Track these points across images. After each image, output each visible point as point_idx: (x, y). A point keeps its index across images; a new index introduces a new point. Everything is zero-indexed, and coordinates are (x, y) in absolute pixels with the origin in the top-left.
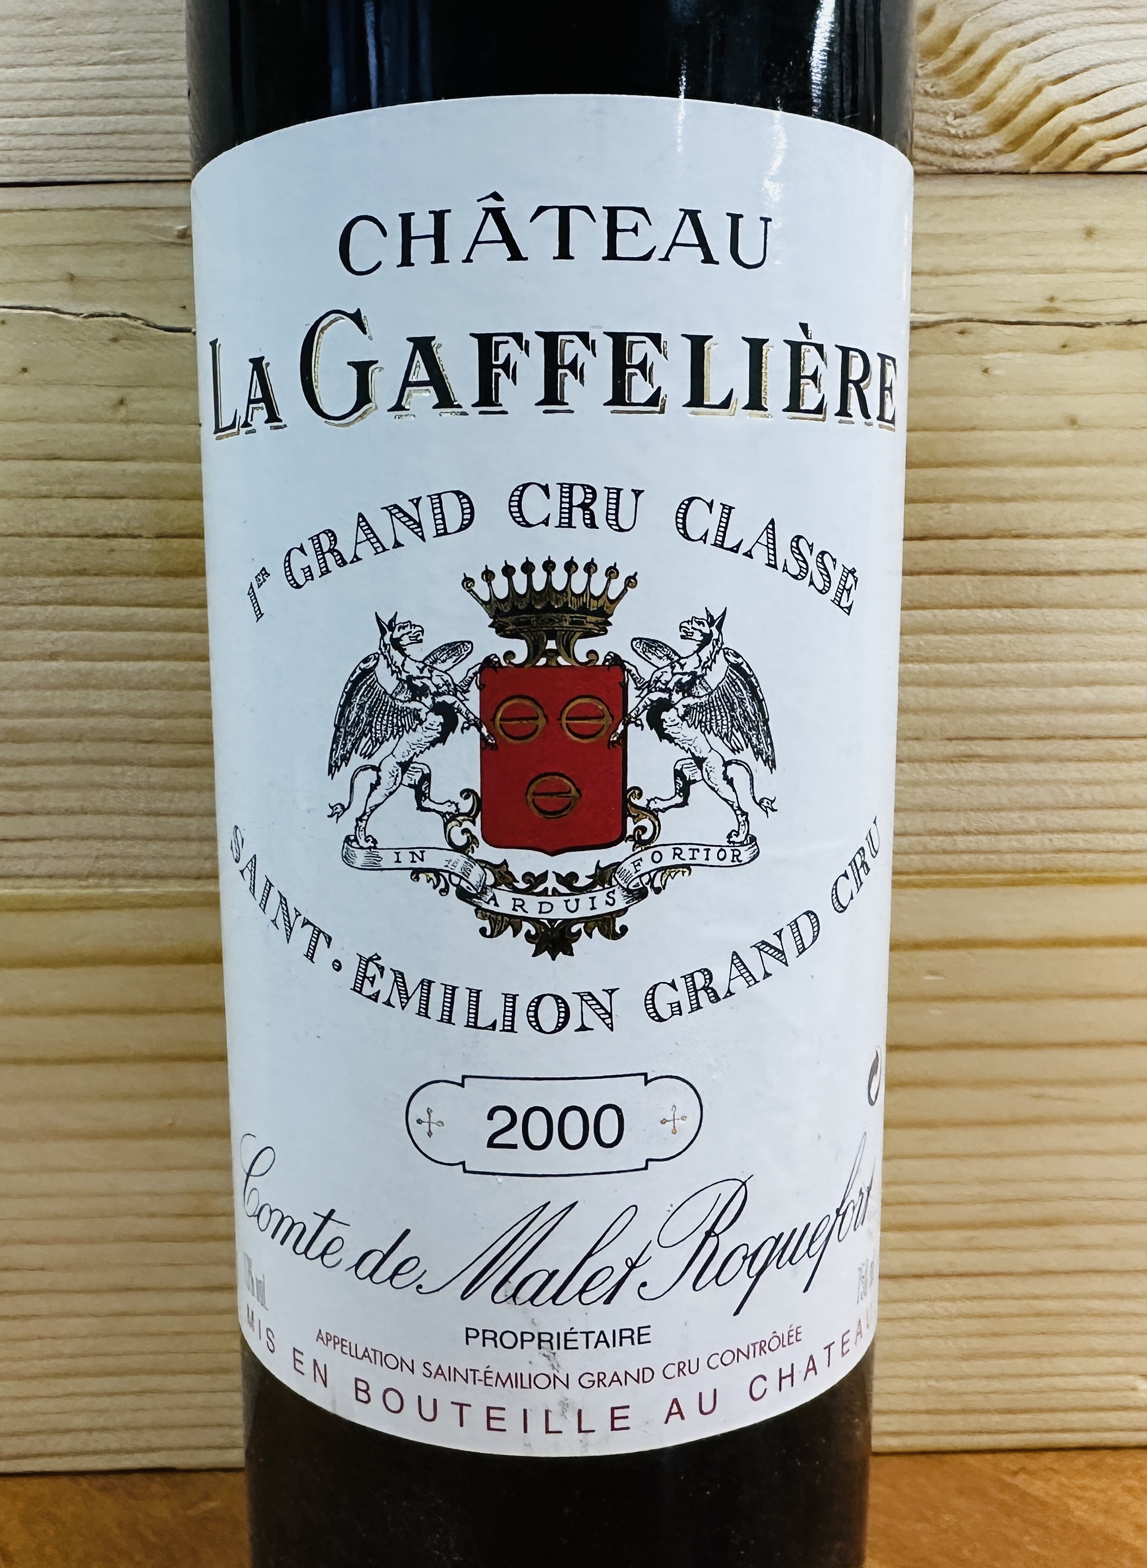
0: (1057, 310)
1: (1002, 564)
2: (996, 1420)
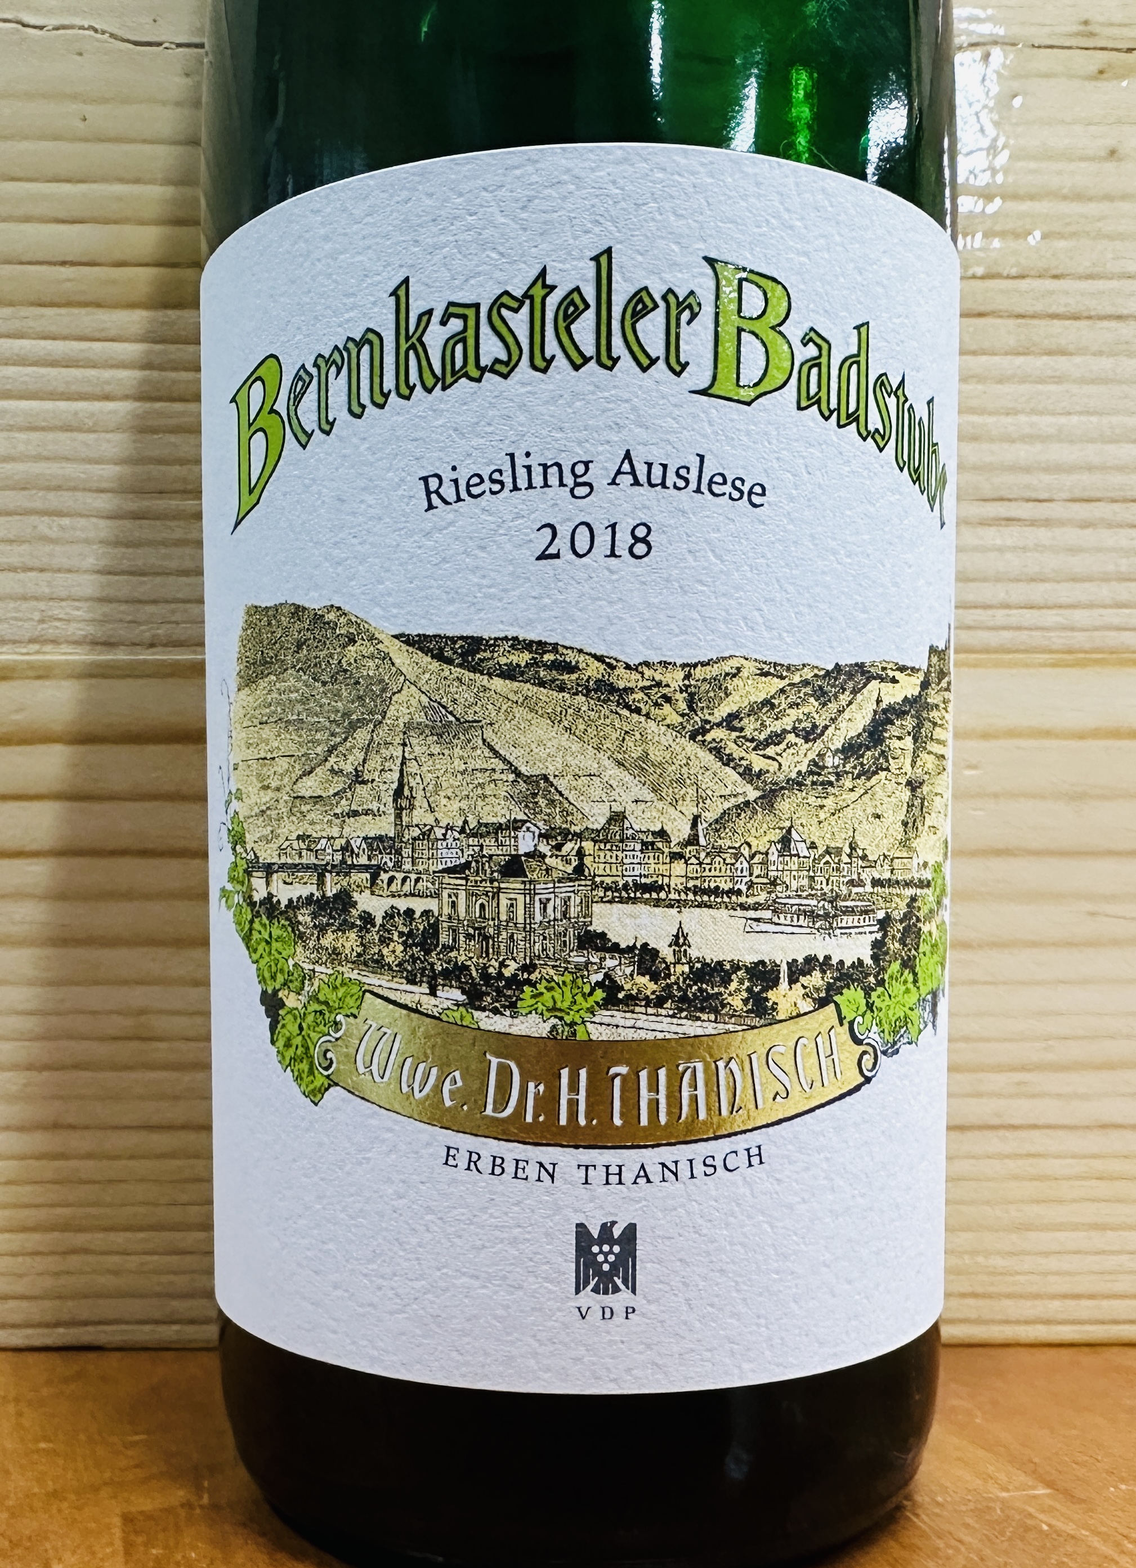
0: (1092, 35)
1: (1039, 307)
2: (1054, 1307)
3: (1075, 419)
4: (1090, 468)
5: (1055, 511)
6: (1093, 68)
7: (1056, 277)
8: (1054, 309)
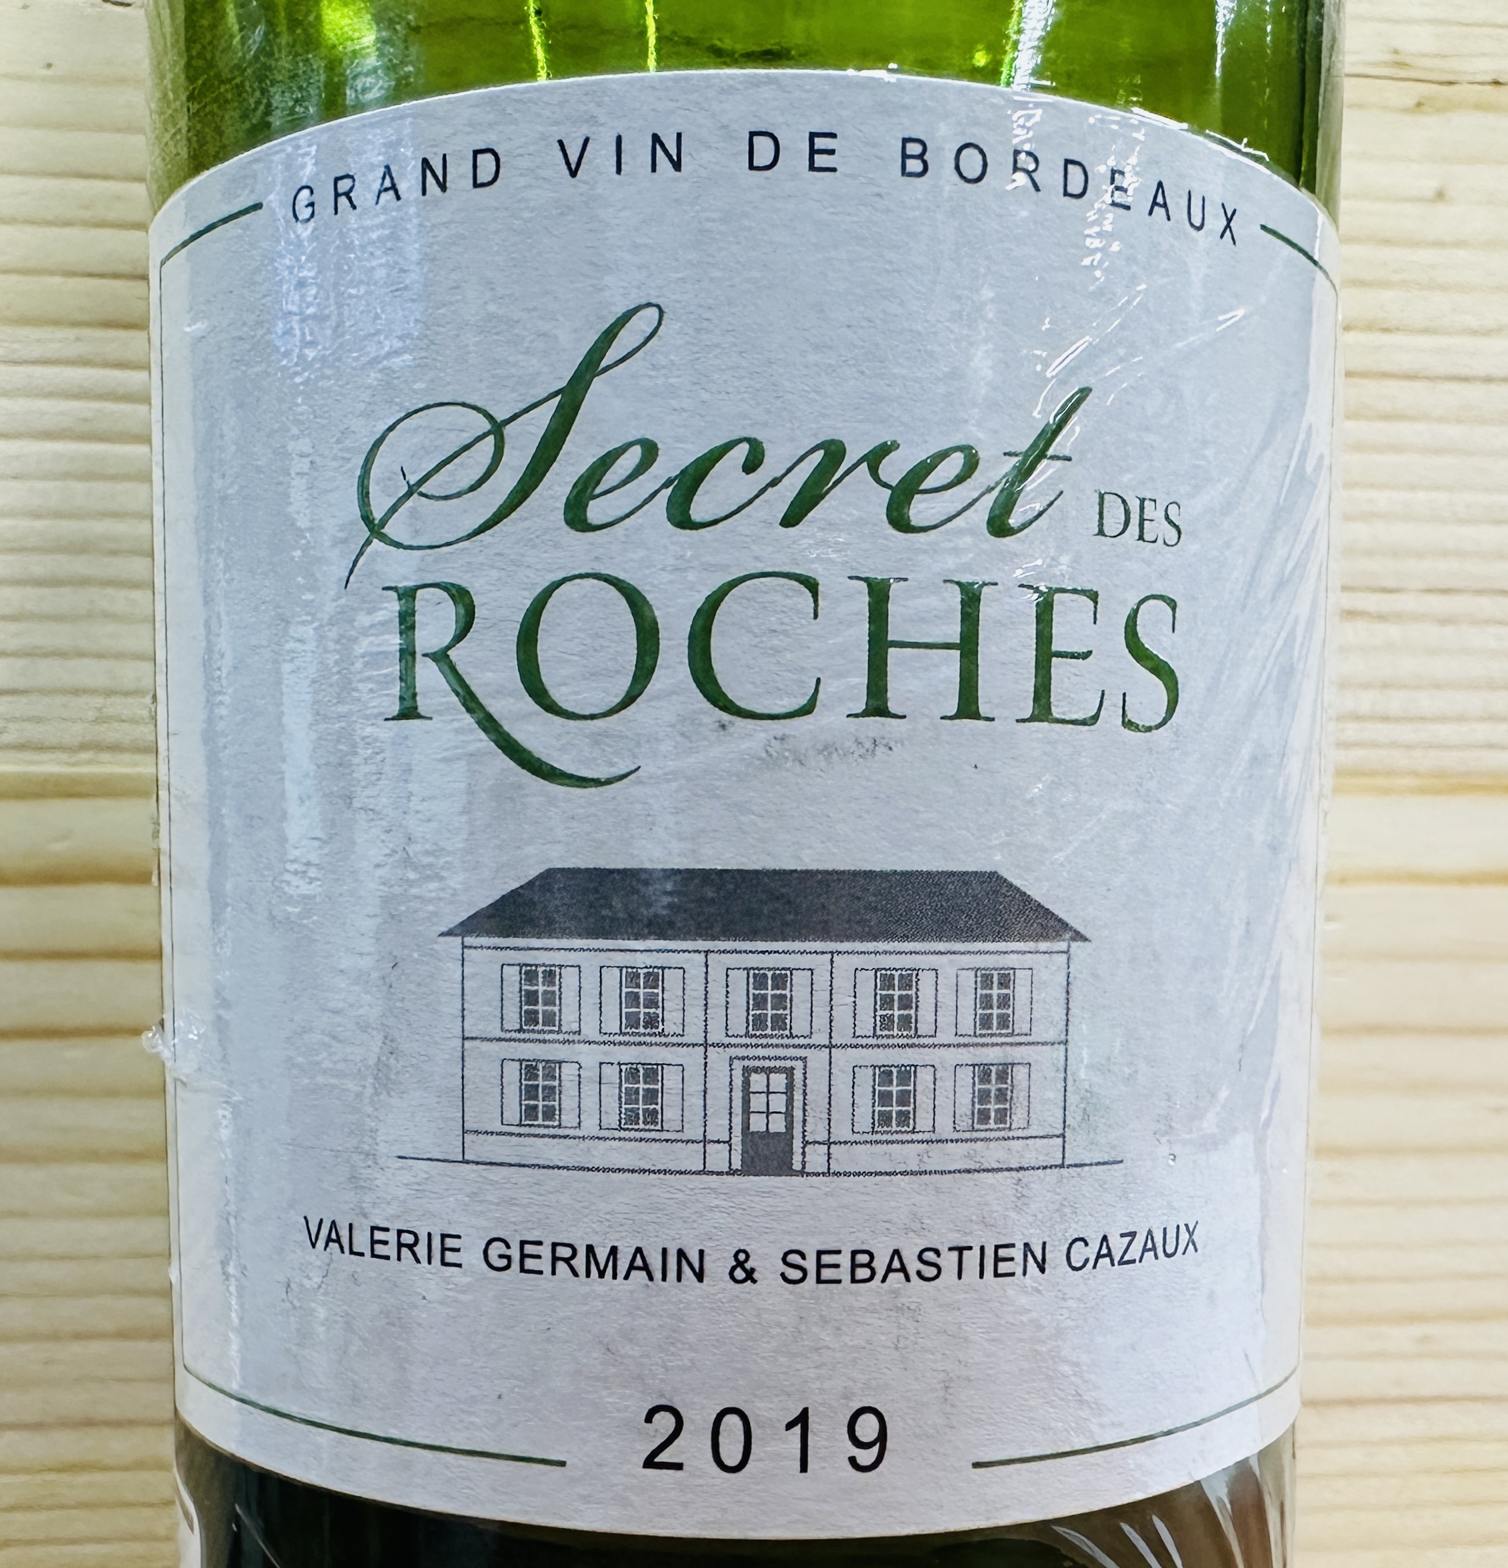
3: (1421, 495)
4: (1445, 554)
5: (1407, 603)
6: (1411, 102)
7: (1386, 330)
8: (1387, 368)
